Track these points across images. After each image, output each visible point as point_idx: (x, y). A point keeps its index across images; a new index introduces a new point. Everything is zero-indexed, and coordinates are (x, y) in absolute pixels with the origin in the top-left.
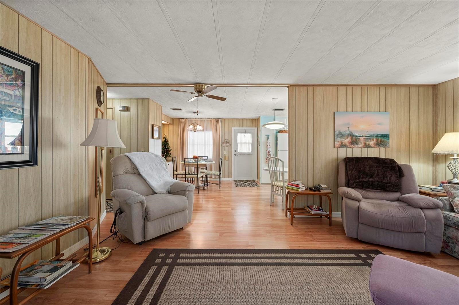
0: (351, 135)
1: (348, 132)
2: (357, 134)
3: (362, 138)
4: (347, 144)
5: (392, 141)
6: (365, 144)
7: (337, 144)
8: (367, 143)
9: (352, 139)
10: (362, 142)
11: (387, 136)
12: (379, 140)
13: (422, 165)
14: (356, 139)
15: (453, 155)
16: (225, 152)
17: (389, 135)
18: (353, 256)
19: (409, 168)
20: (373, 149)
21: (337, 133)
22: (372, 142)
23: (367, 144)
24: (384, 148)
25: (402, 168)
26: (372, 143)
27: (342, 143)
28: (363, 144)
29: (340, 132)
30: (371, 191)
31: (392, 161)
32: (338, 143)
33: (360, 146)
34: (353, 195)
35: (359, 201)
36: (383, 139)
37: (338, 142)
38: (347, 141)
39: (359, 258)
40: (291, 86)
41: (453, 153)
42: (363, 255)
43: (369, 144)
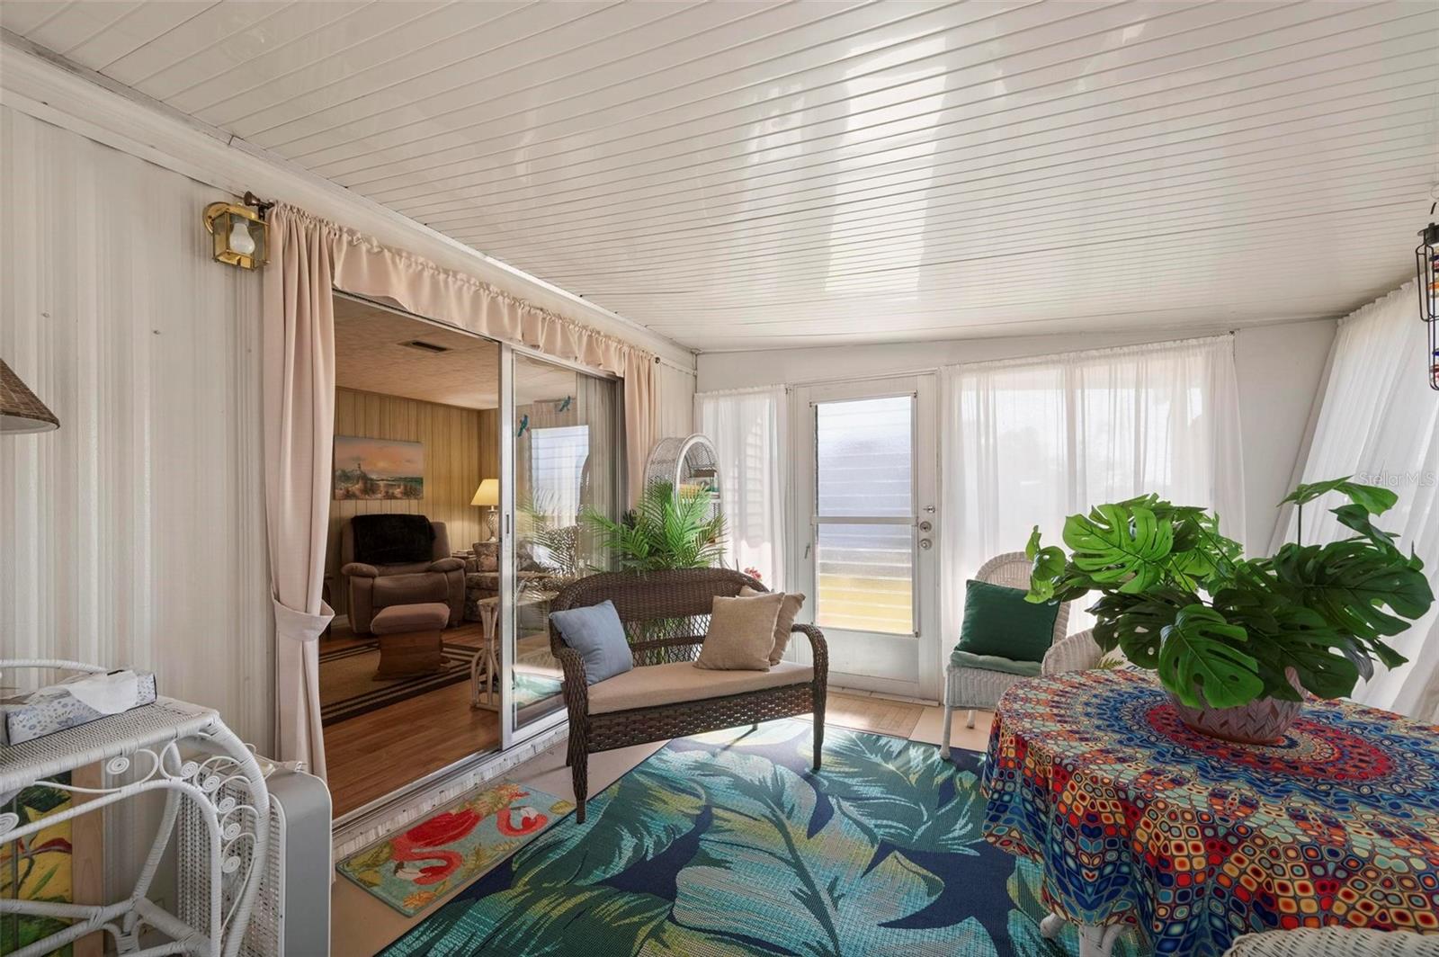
0: (364, 478)
1: (358, 472)
2: (374, 477)
3: (381, 483)
4: (357, 493)
5: (427, 490)
6: (387, 492)
7: (339, 492)
8: (391, 491)
9: (365, 483)
10: (383, 489)
11: (420, 481)
12: (409, 487)
13: (466, 524)
14: (372, 485)
15: (490, 507)
17: (422, 479)
19: (442, 527)
20: (399, 501)
21: (338, 473)
22: (398, 490)
23: (390, 494)
24: (416, 498)
25: (435, 527)
26: (397, 492)
27: (348, 492)
28: (383, 494)
29: (343, 471)
30: (393, 566)
31: (422, 519)
32: (341, 492)
33: (379, 496)
34: (365, 569)
35: (373, 577)
36: (413, 484)
37: (341, 489)
38: (356, 487)
41: (489, 504)
43: (393, 493)
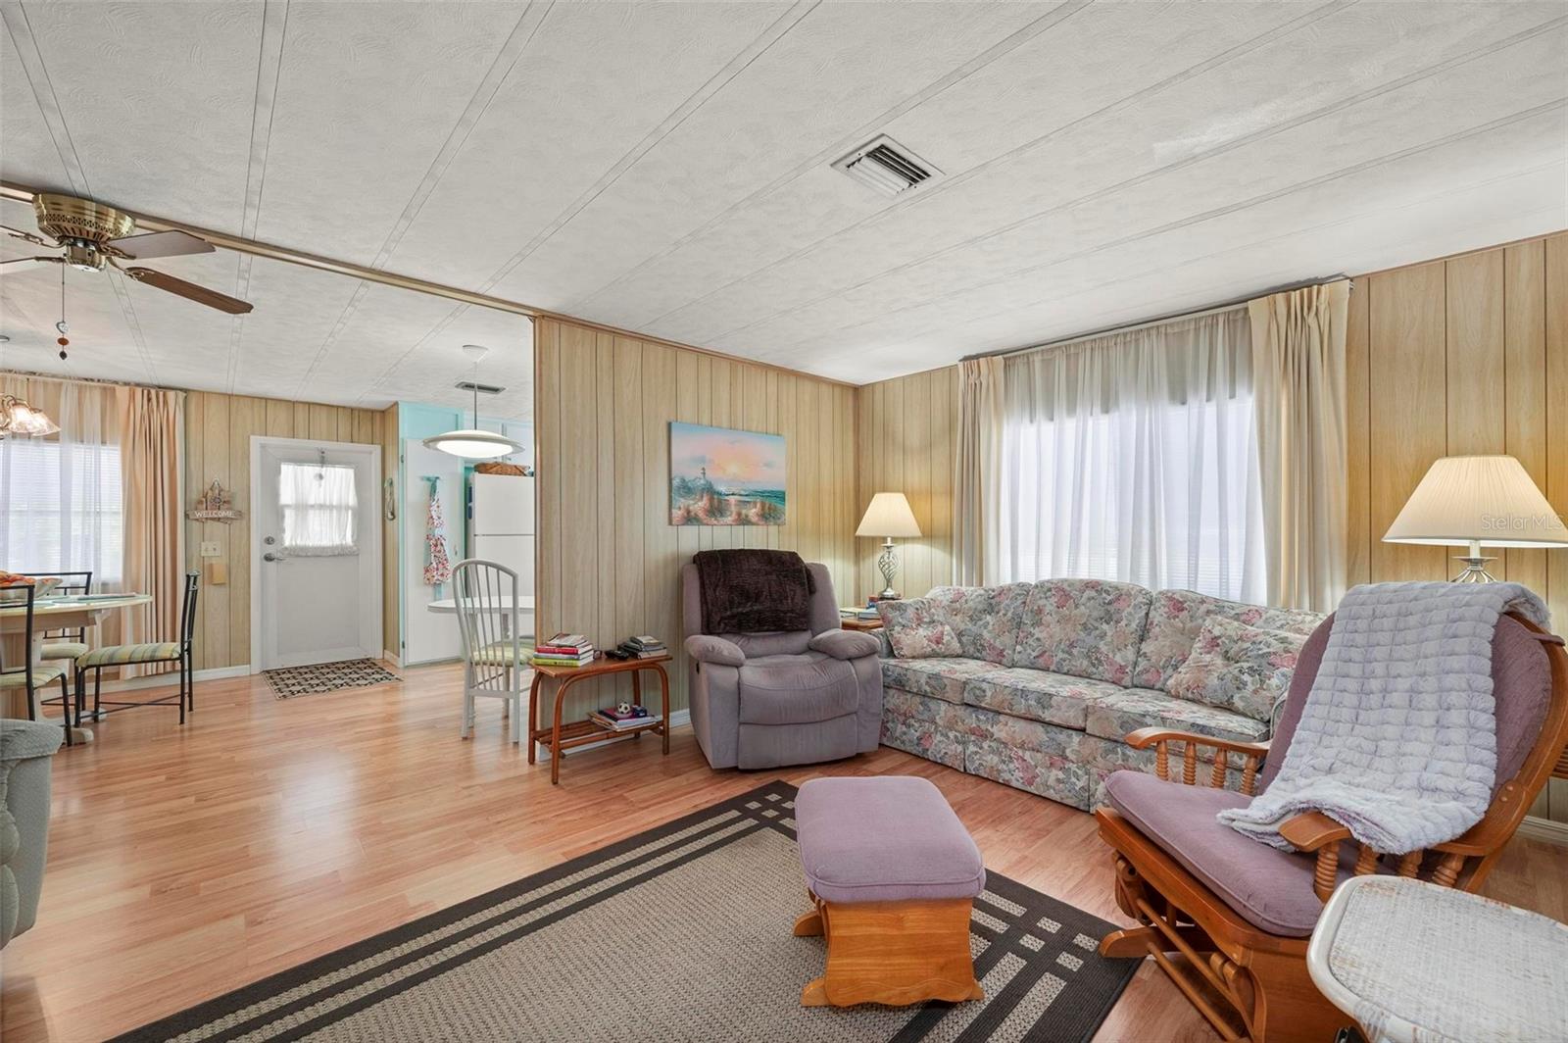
0: (710, 491)
1: (702, 482)
2: (722, 489)
3: (732, 499)
4: (701, 515)
5: (790, 510)
6: (739, 514)
7: (677, 513)
8: (744, 512)
9: (711, 500)
10: (733, 509)
11: (780, 496)
12: (767, 506)
13: (839, 563)
14: (720, 501)
15: (884, 539)
16: (212, 546)
17: (784, 493)
18: (734, 814)
19: (823, 569)
20: (754, 527)
21: (676, 482)
22: (754, 510)
23: (743, 516)
24: (775, 524)
25: (813, 573)
26: (752, 513)
27: (689, 512)
28: (734, 516)
29: (683, 480)
30: (755, 637)
31: (794, 557)
32: (680, 512)
33: (729, 519)
34: (726, 653)
35: (738, 666)
36: (773, 501)
37: (680, 508)
38: (699, 506)
39: (746, 814)
40: (542, 318)
41: (884, 535)
42: (754, 805)
43: (747, 516)
